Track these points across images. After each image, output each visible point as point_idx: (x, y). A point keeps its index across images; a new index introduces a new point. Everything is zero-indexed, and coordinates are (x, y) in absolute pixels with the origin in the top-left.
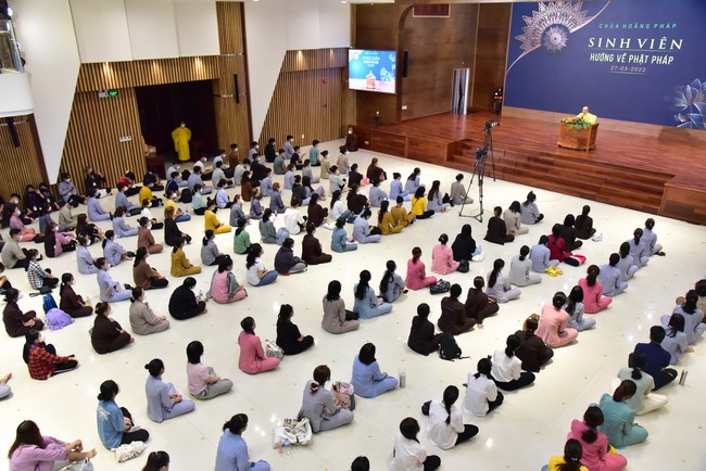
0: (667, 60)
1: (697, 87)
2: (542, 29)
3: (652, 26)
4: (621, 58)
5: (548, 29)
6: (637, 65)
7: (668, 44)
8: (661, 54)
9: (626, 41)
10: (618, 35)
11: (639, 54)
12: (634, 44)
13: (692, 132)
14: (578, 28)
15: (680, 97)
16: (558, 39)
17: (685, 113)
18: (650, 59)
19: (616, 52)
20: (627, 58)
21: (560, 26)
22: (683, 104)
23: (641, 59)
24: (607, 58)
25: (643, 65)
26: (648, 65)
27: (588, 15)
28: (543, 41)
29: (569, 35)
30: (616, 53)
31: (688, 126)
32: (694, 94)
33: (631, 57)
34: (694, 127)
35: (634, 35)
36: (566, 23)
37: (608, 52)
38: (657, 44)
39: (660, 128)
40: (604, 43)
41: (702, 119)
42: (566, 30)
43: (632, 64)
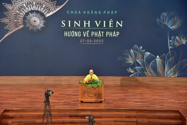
0: (116, 34)
1: (137, 50)
2: (22, 14)
3: (102, 12)
4: (86, 34)
5: (27, 14)
6: (97, 38)
7: (114, 24)
8: (111, 30)
9: (87, 22)
10: (82, 18)
11: (97, 31)
12: (93, 25)
13: (140, 79)
14: (51, 13)
15: (128, 57)
16: (37, 22)
17: (133, 67)
18: (105, 34)
19: (82, 29)
20: (90, 33)
21: (37, 12)
22: (131, 61)
23: (99, 34)
24: (76, 34)
25: (101, 38)
26: (104, 37)
27: (58, 4)
28: (24, 23)
29: (45, 19)
30: (82, 31)
31: (136, 75)
32: (136, 55)
33: (93, 33)
34: (140, 75)
35: (92, 18)
36: (41, 10)
37: (76, 30)
38: (107, 24)
39: (120, 78)
40: (72, 24)
41: (143, 70)
42: (42, 14)
43: (94, 38)
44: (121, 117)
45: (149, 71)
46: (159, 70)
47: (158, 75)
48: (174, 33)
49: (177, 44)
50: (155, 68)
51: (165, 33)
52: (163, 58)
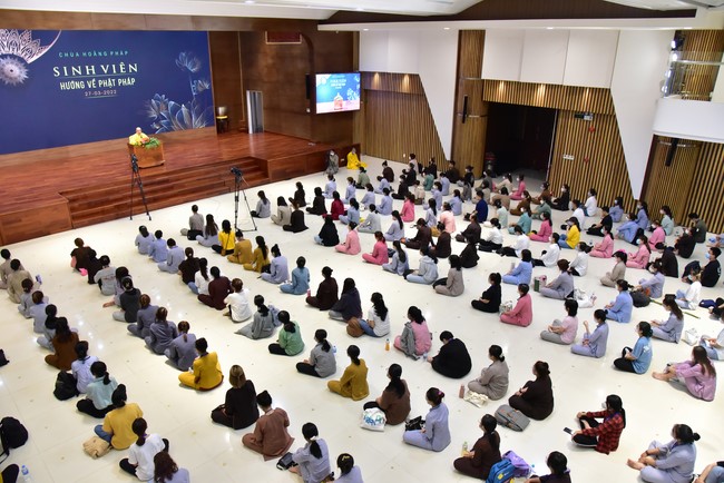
0: (131, 82)
1: (159, 100)
3: (109, 54)
4: (91, 84)
6: (108, 88)
7: (127, 68)
8: (124, 77)
9: (91, 72)
10: (83, 62)
11: (105, 78)
12: (99, 71)
13: (167, 134)
14: (35, 58)
15: (149, 109)
16: (15, 71)
17: (157, 121)
18: (117, 82)
20: (97, 83)
21: (12, 56)
22: (154, 114)
23: (110, 83)
24: (78, 85)
25: (113, 88)
26: (117, 87)
27: (44, 44)
29: (27, 66)
30: (85, 80)
31: (162, 131)
32: (158, 105)
33: (100, 83)
34: (167, 131)
35: (97, 62)
36: (18, 53)
37: (78, 80)
38: (118, 69)
40: (70, 71)
41: (169, 124)
42: (21, 60)
43: (103, 89)
44: (200, 174)
45: (176, 124)
46: (186, 121)
47: (186, 127)
48: (197, 76)
49: (200, 89)
50: (181, 120)
51: (187, 77)
52: (188, 107)
